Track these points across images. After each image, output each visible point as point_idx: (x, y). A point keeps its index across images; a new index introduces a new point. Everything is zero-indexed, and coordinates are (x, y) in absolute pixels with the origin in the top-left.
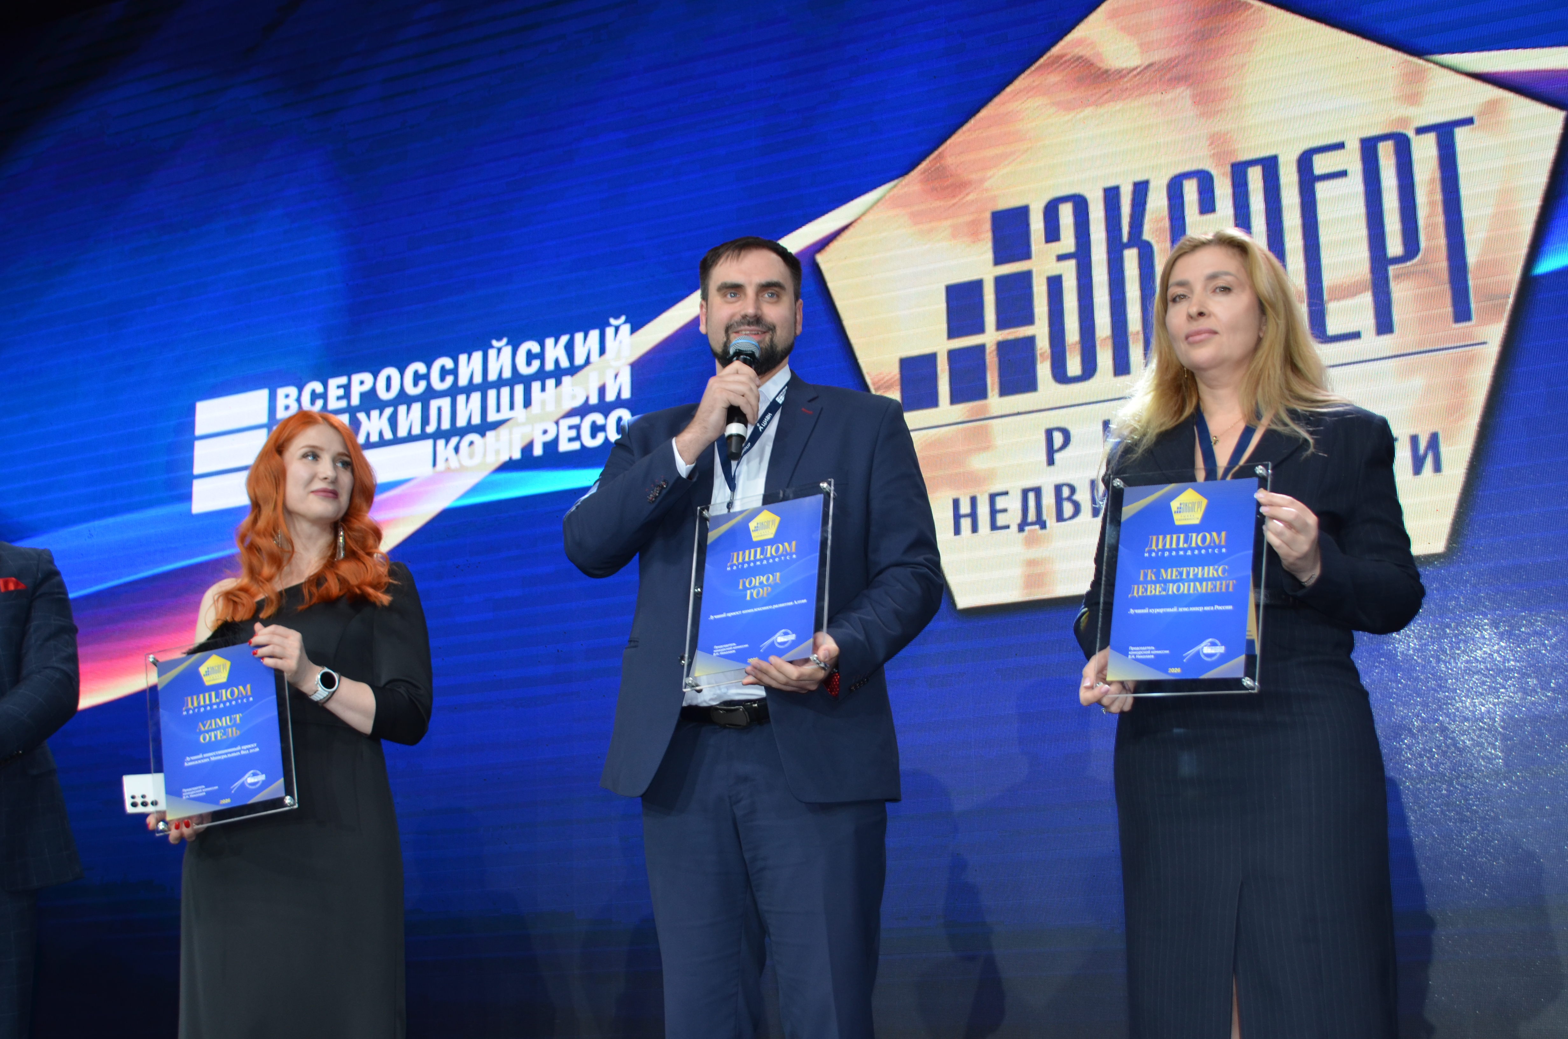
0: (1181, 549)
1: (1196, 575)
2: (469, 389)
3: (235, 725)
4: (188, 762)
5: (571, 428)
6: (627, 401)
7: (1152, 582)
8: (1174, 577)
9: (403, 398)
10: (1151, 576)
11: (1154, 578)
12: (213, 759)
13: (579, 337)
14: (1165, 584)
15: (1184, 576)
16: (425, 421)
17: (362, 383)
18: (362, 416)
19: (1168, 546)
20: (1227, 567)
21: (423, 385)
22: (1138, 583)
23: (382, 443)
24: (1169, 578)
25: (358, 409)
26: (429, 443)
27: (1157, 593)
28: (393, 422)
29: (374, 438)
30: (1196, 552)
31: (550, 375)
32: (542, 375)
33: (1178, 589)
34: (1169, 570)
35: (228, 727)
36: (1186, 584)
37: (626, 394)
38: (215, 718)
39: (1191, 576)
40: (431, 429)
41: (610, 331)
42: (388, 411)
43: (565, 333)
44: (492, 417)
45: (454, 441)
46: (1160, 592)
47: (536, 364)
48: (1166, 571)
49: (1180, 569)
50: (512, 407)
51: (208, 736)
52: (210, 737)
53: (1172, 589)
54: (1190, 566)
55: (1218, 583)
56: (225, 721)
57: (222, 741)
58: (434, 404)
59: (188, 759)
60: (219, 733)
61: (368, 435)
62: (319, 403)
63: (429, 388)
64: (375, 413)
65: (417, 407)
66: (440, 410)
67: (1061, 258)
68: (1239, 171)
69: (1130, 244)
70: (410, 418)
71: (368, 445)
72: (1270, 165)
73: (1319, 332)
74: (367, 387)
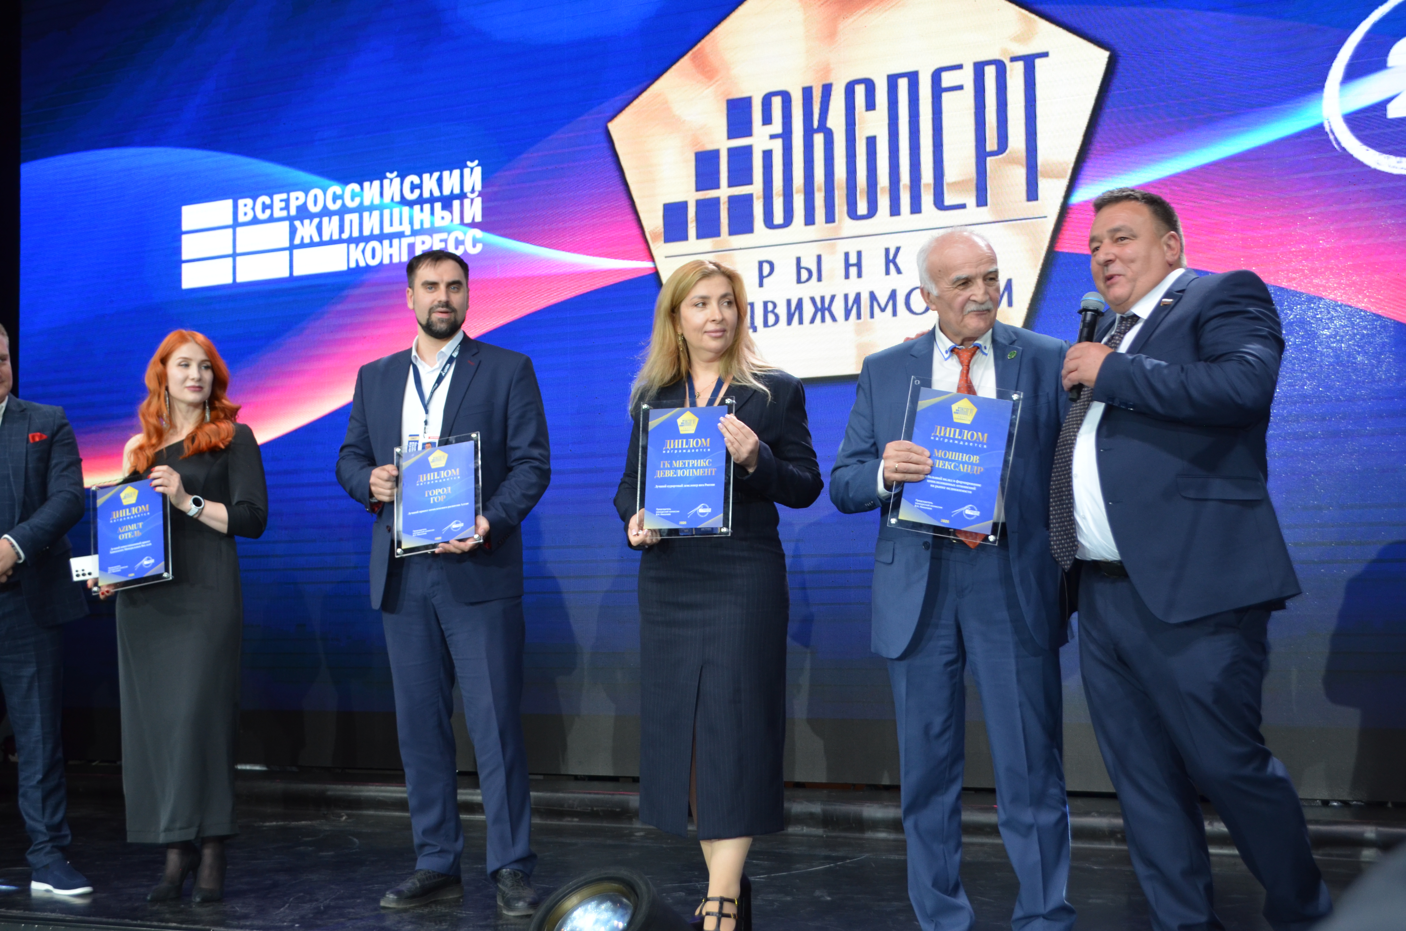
0: (684, 449)
1: (693, 465)
2: (371, 209)
3: (139, 529)
4: (112, 551)
5: (441, 241)
6: (479, 223)
7: (668, 469)
8: (681, 466)
9: (326, 212)
10: (667, 465)
11: (669, 466)
12: (126, 549)
13: (446, 174)
14: (676, 470)
15: (687, 466)
16: (342, 230)
17: (297, 199)
18: (297, 223)
19: (676, 447)
20: (711, 460)
21: (339, 203)
22: (660, 469)
23: (312, 244)
24: (678, 466)
25: (295, 218)
26: (345, 245)
28: (319, 229)
29: (307, 240)
30: (693, 451)
31: (426, 201)
32: (420, 201)
33: (683, 473)
34: (678, 462)
35: (135, 530)
36: (686, 470)
37: (479, 219)
38: (128, 525)
39: (691, 466)
40: (345, 236)
41: (467, 171)
42: (316, 221)
43: (436, 171)
44: (387, 230)
45: (362, 245)
46: (673, 475)
47: (417, 192)
48: (676, 462)
49: (684, 461)
50: (401, 224)
51: (123, 536)
52: (125, 536)
53: (680, 473)
54: (690, 459)
55: (706, 470)
56: (134, 527)
57: (132, 539)
58: (347, 217)
59: (112, 549)
60: (130, 534)
61: (302, 238)
62: (268, 212)
63: (343, 205)
64: (307, 222)
65: (336, 219)
66: (351, 221)
67: (773, 137)
68: (892, 80)
69: (818, 130)
70: (331, 227)
71: (302, 245)
72: (913, 78)
73: (939, 203)
74: (300, 202)
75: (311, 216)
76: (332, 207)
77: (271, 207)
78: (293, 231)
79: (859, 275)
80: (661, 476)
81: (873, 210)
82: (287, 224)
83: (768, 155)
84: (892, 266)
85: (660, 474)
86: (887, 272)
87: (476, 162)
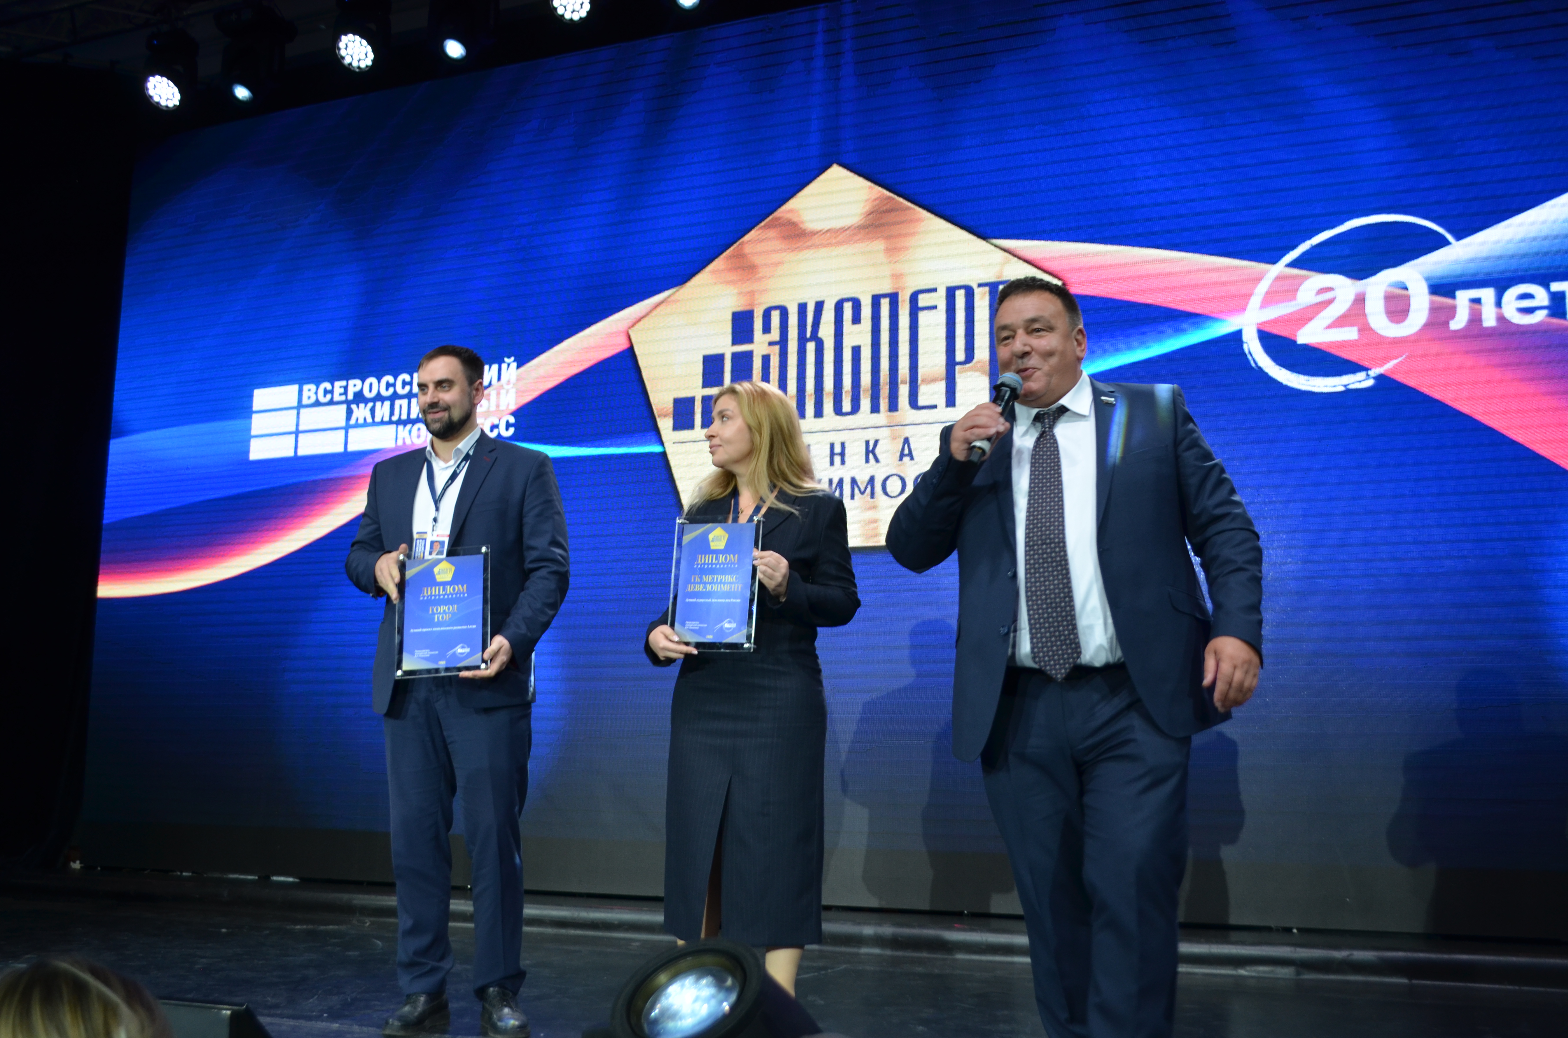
0: (714, 563)
1: (721, 580)
7: (698, 583)
8: (710, 580)
9: (379, 398)
11: (699, 581)
14: (705, 585)
15: (715, 580)
16: (392, 413)
17: (355, 385)
18: (354, 406)
19: (707, 561)
20: (738, 579)
21: (391, 390)
22: (691, 583)
23: (365, 424)
24: (707, 581)
25: (353, 402)
26: (395, 426)
27: (701, 590)
28: (373, 411)
30: (722, 566)
33: (712, 588)
34: (707, 576)
36: (716, 585)
37: (512, 406)
39: (719, 580)
40: (395, 418)
41: (504, 366)
42: (370, 405)
45: (409, 426)
46: (702, 589)
48: (706, 577)
49: (713, 576)
53: (708, 588)
54: (719, 575)
55: (733, 586)
58: (398, 403)
61: (357, 419)
62: (329, 396)
63: (395, 392)
64: (362, 405)
65: (387, 404)
66: (401, 407)
67: (771, 344)
68: (876, 300)
69: (811, 339)
70: (383, 410)
71: (357, 425)
72: (894, 298)
73: (914, 403)
74: (358, 388)
75: (366, 401)
76: (384, 393)
77: (332, 392)
78: (350, 412)
79: (843, 462)
80: (692, 590)
81: (855, 408)
82: (344, 407)
83: (766, 359)
84: (871, 456)
85: (690, 588)
86: (867, 461)
87: (513, 359)
